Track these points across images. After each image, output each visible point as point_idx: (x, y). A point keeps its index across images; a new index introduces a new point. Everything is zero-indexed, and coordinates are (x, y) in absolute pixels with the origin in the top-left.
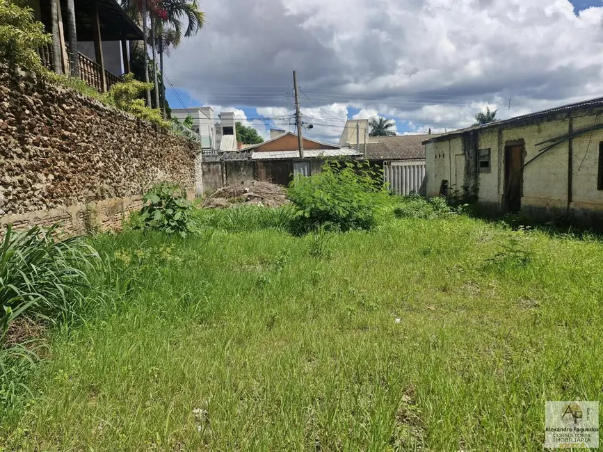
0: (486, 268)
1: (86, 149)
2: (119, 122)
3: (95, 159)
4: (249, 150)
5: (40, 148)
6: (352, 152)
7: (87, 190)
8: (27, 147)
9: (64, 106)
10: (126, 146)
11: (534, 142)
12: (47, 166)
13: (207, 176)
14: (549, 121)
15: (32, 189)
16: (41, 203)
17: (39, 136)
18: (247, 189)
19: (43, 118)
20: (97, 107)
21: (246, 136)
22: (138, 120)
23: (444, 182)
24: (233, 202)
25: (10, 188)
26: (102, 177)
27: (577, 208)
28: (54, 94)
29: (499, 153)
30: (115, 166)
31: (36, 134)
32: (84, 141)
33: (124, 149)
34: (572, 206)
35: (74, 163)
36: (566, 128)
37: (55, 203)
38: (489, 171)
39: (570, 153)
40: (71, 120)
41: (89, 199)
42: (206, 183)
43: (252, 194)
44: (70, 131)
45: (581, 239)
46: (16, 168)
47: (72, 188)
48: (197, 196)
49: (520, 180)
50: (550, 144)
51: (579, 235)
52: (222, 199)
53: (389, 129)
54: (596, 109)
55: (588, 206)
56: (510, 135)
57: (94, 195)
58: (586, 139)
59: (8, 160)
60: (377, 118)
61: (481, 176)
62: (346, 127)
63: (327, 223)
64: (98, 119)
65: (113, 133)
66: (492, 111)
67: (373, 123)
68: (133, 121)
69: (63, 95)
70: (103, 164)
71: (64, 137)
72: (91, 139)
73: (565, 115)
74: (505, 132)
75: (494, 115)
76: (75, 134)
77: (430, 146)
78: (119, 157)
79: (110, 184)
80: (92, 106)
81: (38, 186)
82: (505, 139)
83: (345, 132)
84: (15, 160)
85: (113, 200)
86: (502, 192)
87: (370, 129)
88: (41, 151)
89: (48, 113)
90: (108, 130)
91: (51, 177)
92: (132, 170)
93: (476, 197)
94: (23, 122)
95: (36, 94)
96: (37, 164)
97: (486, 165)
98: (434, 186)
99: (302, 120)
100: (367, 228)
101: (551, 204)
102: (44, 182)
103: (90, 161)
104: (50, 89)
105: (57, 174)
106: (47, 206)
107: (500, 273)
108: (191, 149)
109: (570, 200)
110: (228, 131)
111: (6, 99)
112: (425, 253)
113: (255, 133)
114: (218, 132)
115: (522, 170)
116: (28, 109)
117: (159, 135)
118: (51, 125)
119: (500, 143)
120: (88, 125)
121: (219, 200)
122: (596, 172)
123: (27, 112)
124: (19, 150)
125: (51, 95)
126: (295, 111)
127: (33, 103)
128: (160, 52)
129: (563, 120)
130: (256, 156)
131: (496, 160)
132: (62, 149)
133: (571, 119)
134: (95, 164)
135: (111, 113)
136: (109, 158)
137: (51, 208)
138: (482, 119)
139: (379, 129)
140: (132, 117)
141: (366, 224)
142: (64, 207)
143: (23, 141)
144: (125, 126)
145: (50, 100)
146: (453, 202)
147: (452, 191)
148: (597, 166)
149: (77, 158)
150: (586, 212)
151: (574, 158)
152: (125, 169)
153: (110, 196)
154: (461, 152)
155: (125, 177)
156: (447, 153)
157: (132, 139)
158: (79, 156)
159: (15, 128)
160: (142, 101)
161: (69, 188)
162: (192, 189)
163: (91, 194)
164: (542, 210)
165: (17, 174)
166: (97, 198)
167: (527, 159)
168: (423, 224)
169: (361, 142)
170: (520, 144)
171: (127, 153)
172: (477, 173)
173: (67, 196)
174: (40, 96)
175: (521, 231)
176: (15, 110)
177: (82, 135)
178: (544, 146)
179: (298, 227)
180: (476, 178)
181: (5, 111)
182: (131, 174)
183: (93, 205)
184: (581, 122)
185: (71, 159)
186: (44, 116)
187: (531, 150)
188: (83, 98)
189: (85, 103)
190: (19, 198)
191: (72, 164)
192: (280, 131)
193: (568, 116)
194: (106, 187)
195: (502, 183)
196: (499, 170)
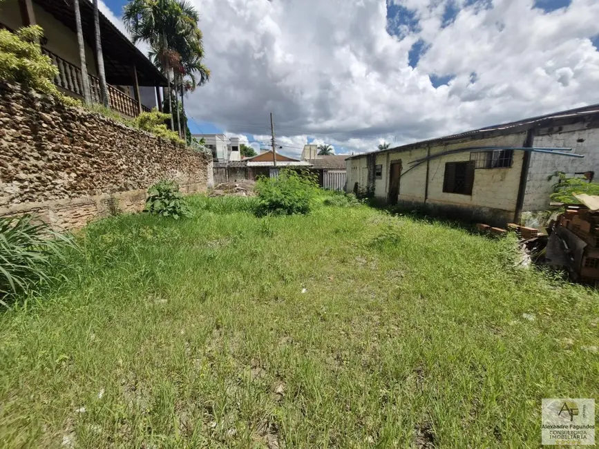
0: (372, 245)
1: (110, 156)
2: (141, 139)
3: (119, 163)
4: (246, 161)
5: (60, 153)
6: (307, 164)
7: (111, 184)
8: (46, 152)
9: (86, 124)
10: (148, 155)
11: (407, 162)
12: (69, 167)
13: (216, 176)
14: (416, 149)
15: (52, 184)
16: (62, 193)
17: (59, 144)
18: (237, 185)
19: (63, 131)
20: (120, 127)
21: (247, 152)
22: (159, 137)
23: (356, 184)
24: (227, 193)
25: (26, 183)
26: (125, 175)
27: (430, 203)
28: (74, 114)
29: (387, 168)
30: (138, 168)
31: (55, 143)
32: (107, 150)
33: (146, 157)
34: (427, 201)
35: (98, 165)
36: (427, 154)
37: (79, 193)
38: (381, 179)
39: (428, 169)
40: (93, 134)
41: (113, 191)
42: (216, 180)
43: (240, 188)
44: (92, 142)
45: (432, 224)
46: (32, 168)
47: (96, 183)
48: (209, 188)
49: (398, 184)
50: (417, 163)
51: (431, 221)
52: (221, 191)
53: (330, 151)
54: (444, 142)
55: (437, 202)
56: (394, 157)
57: (119, 187)
58: (437, 161)
59: (23, 161)
60: (323, 145)
61: (377, 181)
62: (304, 149)
63: (278, 210)
64: (121, 136)
65: (136, 146)
66: (387, 143)
67: (321, 148)
68: (155, 139)
69: (85, 116)
70: (127, 167)
71: (87, 147)
72: (115, 149)
73: (426, 145)
74: (391, 155)
75: (388, 146)
76: (98, 145)
77: (349, 162)
78: (142, 162)
79: (134, 180)
80: (115, 126)
81: (59, 181)
82: (391, 159)
83: (304, 151)
84: (31, 162)
85: (136, 191)
86: (388, 191)
87: (319, 151)
88: (61, 156)
89: (68, 128)
90: (131, 143)
91: (73, 175)
92: (154, 171)
93: (373, 193)
94: (40, 133)
95: (54, 112)
96: (58, 165)
97: (379, 174)
98: (351, 186)
99: (276, 143)
100: (304, 213)
101: (415, 200)
102: (65, 178)
103: (114, 164)
104: (70, 110)
105: (79, 172)
106: (70, 196)
107: (380, 249)
108: (204, 159)
109: (426, 198)
110: (235, 149)
111: (18, 114)
112: (337, 232)
113: (253, 151)
114: (229, 149)
115: (399, 179)
116: (45, 123)
117: (177, 149)
118: (72, 137)
119: (388, 161)
120: (111, 139)
121: (218, 192)
122: (442, 181)
123: (45, 125)
124: (36, 154)
125: (71, 114)
126: (271, 137)
127: (51, 119)
128: (182, 95)
129: (425, 148)
130: (250, 164)
131: (385, 172)
132: (84, 155)
133: (429, 148)
134: (119, 166)
135: (133, 132)
136: (132, 163)
137: (74, 197)
138: (381, 147)
139: (324, 151)
140: (153, 135)
141: (304, 210)
142: (88, 196)
143: (40, 148)
144: (147, 142)
145: (70, 119)
146: (360, 196)
147: (361, 189)
148: (443, 178)
149: (102, 162)
150: (435, 205)
151: (430, 173)
152: (148, 170)
153: (134, 188)
154: (366, 166)
155: (148, 175)
156: (358, 167)
157: (154, 151)
158: (103, 161)
159: (30, 137)
160: (165, 126)
161: (93, 183)
162: (205, 184)
163: (115, 187)
164: (409, 203)
165: (34, 172)
166: (121, 190)
167: (403, 172)
168: (340, 210)
169: (313, 158)
170: (399, 163)
171: (149, 159)
172: (374, 179)
173: (91, 189)
174: (60, 114)
175: (396, 217)
176: (29, 123)
177: (106, 146)
178: (413, 164)
179: (259, 212)
180: (374, 182)
181: (18, 124)
182: (153, 174)
183: (117, 195)
184: (435, 150)
185: (95, 162)
186: (64, 130)
187: (405, 167)
188: (105, 119)
189: (108, 123)
190: (37, 190)
191: (95, 166)
192: (266, 150)
193: (428, 146)
194: (129, 182)
195: (388, 186)
196: (387, 178)
